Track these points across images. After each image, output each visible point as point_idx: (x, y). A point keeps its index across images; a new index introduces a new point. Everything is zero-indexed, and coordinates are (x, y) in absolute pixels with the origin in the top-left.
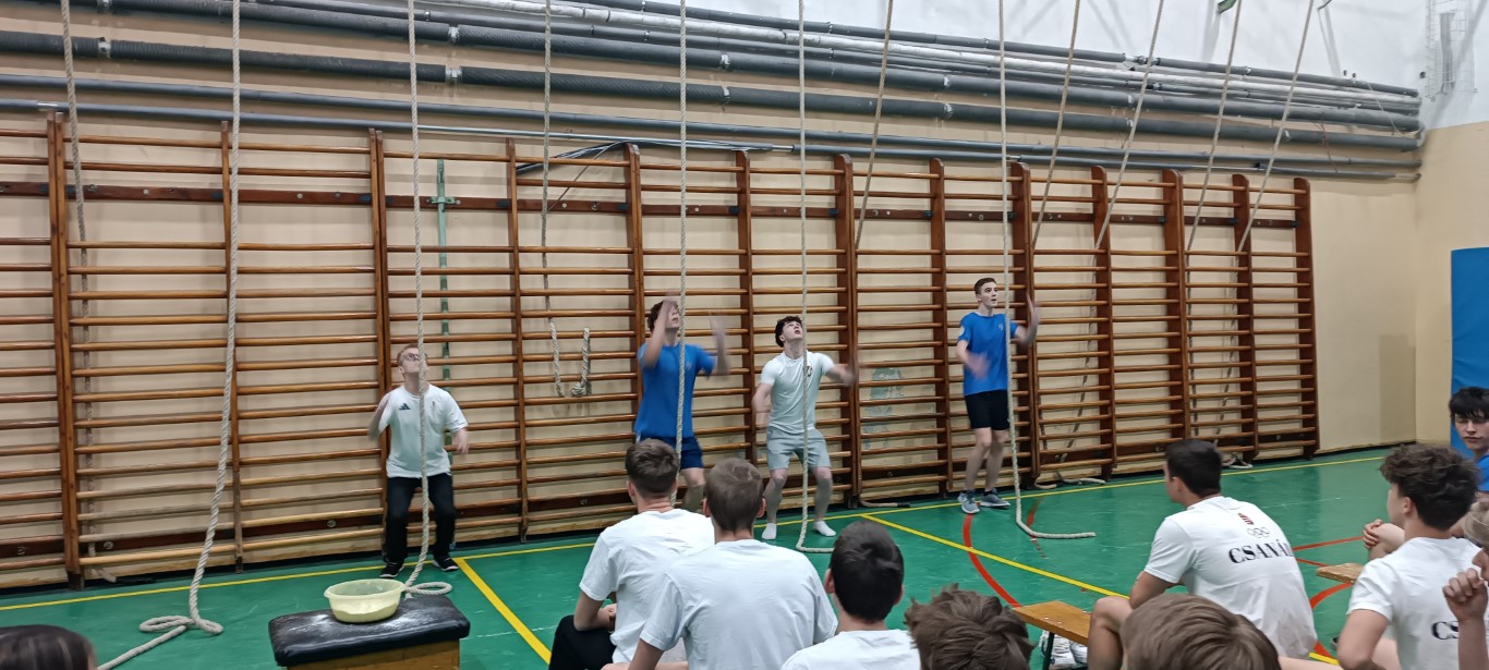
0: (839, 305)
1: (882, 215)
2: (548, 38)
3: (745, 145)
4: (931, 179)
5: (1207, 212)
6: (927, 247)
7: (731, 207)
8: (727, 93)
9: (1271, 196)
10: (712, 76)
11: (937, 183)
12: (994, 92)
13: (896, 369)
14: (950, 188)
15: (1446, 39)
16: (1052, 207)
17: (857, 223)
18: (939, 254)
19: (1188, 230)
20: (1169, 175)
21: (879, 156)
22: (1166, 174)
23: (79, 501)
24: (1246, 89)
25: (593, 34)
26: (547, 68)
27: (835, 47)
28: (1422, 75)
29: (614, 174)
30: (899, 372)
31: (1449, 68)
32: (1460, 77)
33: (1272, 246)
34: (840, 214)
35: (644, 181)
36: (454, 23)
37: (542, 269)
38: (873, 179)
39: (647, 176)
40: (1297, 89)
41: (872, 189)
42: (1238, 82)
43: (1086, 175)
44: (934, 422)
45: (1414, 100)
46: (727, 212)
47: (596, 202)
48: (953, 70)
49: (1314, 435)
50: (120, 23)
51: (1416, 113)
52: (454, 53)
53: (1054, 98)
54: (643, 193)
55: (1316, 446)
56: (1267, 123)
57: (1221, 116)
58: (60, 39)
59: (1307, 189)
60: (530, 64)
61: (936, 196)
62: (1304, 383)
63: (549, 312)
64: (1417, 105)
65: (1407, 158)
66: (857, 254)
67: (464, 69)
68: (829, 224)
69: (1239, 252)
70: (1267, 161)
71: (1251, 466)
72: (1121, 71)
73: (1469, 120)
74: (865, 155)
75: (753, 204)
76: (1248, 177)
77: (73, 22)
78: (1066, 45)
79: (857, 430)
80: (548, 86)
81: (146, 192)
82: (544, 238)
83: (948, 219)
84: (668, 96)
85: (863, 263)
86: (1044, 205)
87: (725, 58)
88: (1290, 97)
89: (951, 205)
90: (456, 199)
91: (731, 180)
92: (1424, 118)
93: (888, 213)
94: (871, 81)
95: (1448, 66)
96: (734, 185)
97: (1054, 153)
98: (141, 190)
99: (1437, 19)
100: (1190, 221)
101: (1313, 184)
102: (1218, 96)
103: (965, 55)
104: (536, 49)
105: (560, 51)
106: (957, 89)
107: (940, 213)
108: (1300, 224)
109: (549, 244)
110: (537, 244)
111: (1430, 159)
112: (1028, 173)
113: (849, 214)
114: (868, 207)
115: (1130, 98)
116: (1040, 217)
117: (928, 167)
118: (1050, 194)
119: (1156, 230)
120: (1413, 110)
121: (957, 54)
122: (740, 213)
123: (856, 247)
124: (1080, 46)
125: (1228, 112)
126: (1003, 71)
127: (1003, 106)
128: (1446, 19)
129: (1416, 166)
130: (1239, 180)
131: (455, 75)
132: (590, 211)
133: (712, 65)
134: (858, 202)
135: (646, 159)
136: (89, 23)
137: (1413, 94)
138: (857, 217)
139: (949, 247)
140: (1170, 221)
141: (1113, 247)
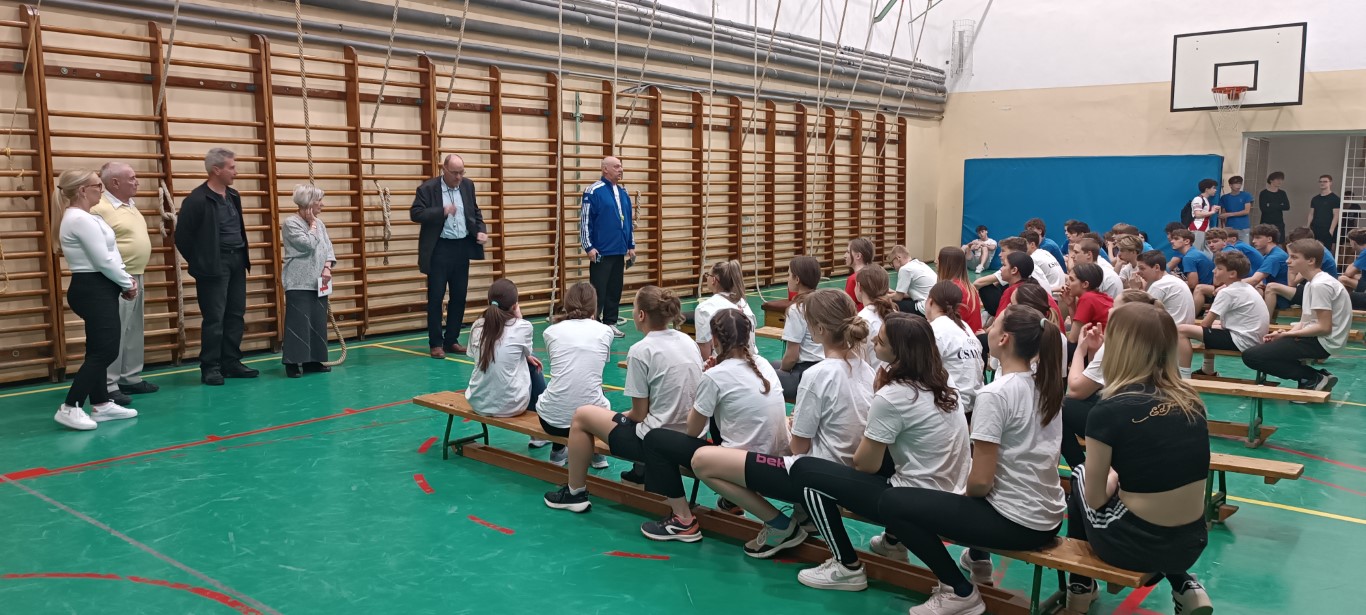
3: (698, 89)
15: (961, 45)
19: (863, 143)
24: (884, 67)
25: (640, 22)
27: (732, 35)
28: (947, 62)
29: (643, 104)
31: (961, 61)
32: (966, 66)
33: (891, 152)
35: (664, 108)
36: (586, 12)
39: (662, 105)
45: (941, 76)
51: (943, 83)
59: (905, 122)
60: (611, 38)
62: (899, 228)
64: (944, 79)
65: (937, 108)
67: (590, 40)
68: (727, 135)
70: (890, 107)
73: (968, 90)
76: (886, 116)
83: (775, 134)
90: (583, 114)
91: (689, 108)
92: (947, 85)
95: (961, 60)
96: (693, 111)
99: (957, 34)
100: (862, 139)
101: (908, 120)
103: (783, 42)
106: (781, 62)
108: (901, 142)
111: (949, 109)
120: (941, 81)
121: (777, 41)
128: (961, 34)
129: (941, 112)
130: (880, 117)
135: (664, 96)
137: (942, 72)
141: (836, 153)
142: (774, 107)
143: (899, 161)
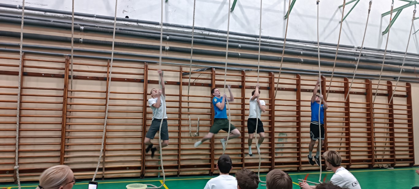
0: (269, 114)
1: (282, 89)
2: (193, 39)
3: (244, 69)
4: (297, 80)
5: (379, 92)
6: (295, 99)
7: (240, 86)
8: (240, 55)
9: (399, 88)
10: (236, 50)
11: (298, 81)
12: (316, 56)
13: (285, 133)
14: (302, 82)
16: (332, 89)
17: (275, 91)
18: (299, 101)
19: (373, 97)
20: (368, 80)
21: (282, 73)
22: (367, 80)
23: (64, 158)
24: (391, 57)
25: (204, 38)
26: (191, 47)
27: (270, 43)
29: (208, 76)
30: (286, 134)
33: (399, 103)
34: (270, 89)
35: (216, 78)
36: (168, 35)
37: (187, 101)
38: (280, 79)
39: (217, 77)
40: (406, 57)
41: (279, 82)
42: (389, 54)
43: (342, 80)
44: (296, 150)
46: (239, 87)
47: (203, 83)
48: (304, 49)
49: (413, 160)
50: (85, 35)
52: (168, 43)
53: (333, 58)
54: (216, 81)
55: (414, 163)
56: (398, 66)
57: (383, 64)
58: (71, 38)
59: (410, 86)
60: (188, 46)
61: (298, 84)
62: (410, 144)
63: (189, 113)
66: (275, 100)
67: (170, 47)
68: (267, 91)
69: (389, 104)
70: (398, 77)
71: (393, 168)
72: (353, 51)
74: (278, 73)
75: (246, 85)
76: (392, 82)
77: (74, 34)
78: (337, 43)
79: (273, 151)
80: (192, 52)
81: (88, 77)
82: (188, 93)
83: (301, 91)
84: (223, 55)
85: (276, 102)
86: (329, 88)
87: (240, 45)
88: (404, 59)
89: (302, 87)
90: (166, 81)
91: (240, 78)
93: (284, 89)
94: (280, 52)
96: (241, 80)
97: (333, 73)
98: (87, 77)
100: (374, 94)
101: (412, 84)
102: (383, 58)
103: (307, 45)
104: (189, 42)
105: (195, 43)
106: (304, 55)
107: (299, 89)
108: (408, 96)
109: (190, 94)
110: (187, 94)
112: (325, 79)
113: (273, 89)
114: (278, 87)
115: (356, 58)
116: (328, 92)
117: (296, 76)
118: (331, 85)
119: (364, 96)
121: (305, 45)
122: (242, 87)
123: (275, 98)
124: (341, 43)
125: (385, 63)
126: (319, 50)
127: (319, 60)
130: (389, 82)
131: (167, 49)
132: (201, 86)
133: (236, 47)
134: (276, 85)
135: (217, 72)
136: (78, 34)
138: (275, 90)
139: (301, 99)
140: (368, 94)
141: (350, 101)
142: (299, 77)
143: (408, 106)
